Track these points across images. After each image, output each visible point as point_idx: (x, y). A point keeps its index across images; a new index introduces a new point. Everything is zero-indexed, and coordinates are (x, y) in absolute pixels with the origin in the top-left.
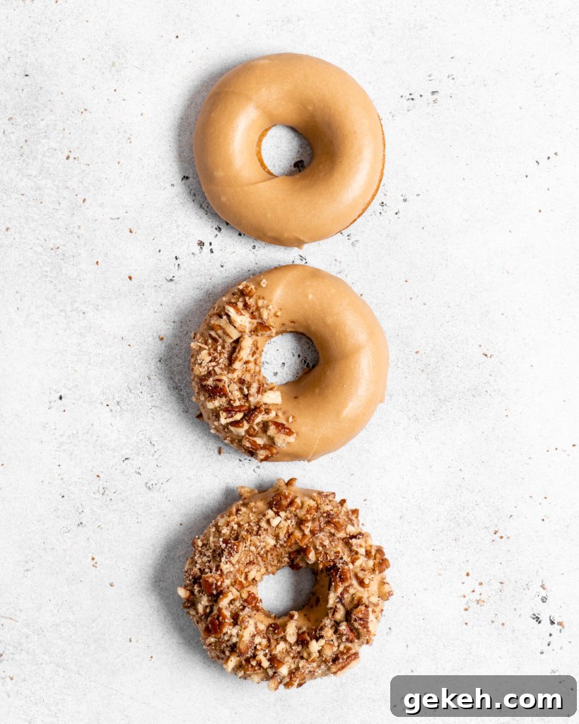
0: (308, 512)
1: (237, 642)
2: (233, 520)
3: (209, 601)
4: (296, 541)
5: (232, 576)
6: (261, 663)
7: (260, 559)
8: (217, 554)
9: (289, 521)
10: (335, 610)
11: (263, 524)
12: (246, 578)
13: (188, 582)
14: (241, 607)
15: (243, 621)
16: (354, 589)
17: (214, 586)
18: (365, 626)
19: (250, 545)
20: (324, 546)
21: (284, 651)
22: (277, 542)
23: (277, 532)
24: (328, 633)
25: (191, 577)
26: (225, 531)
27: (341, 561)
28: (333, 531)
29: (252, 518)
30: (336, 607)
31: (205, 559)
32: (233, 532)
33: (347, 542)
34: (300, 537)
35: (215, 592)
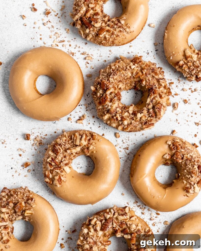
0: (146, 66)
1: (110, 109)
2: (117, 64)
3: (102, 92)
4: (139, 76)
5: (113, 84)
6: (118, 118)
7: (124, 80)
8: (109, 75)
9: (138, 68)
10: (149, 104)
11: (128, 67)
12: (118, 87)
13: (96, 84)
14: (114, 97)
15: (114, 101)
16: (158, 98)
17: (106, 86)
18: (159, 112)
19: (122, 74)
20: (149, 80)
21: (127, 116)
22: (132, 75)
23: (133, 71)
24: (145, 112)
25: (97, 82)
26: (113, 67)
27: (155, 87)
28: (154, 75)
29: (124, 65)
30: (150, 103)
31: (104, 77)
32: (116, 68)
33: (158, 81)
34: (141, 75)
35: (105, 88)
